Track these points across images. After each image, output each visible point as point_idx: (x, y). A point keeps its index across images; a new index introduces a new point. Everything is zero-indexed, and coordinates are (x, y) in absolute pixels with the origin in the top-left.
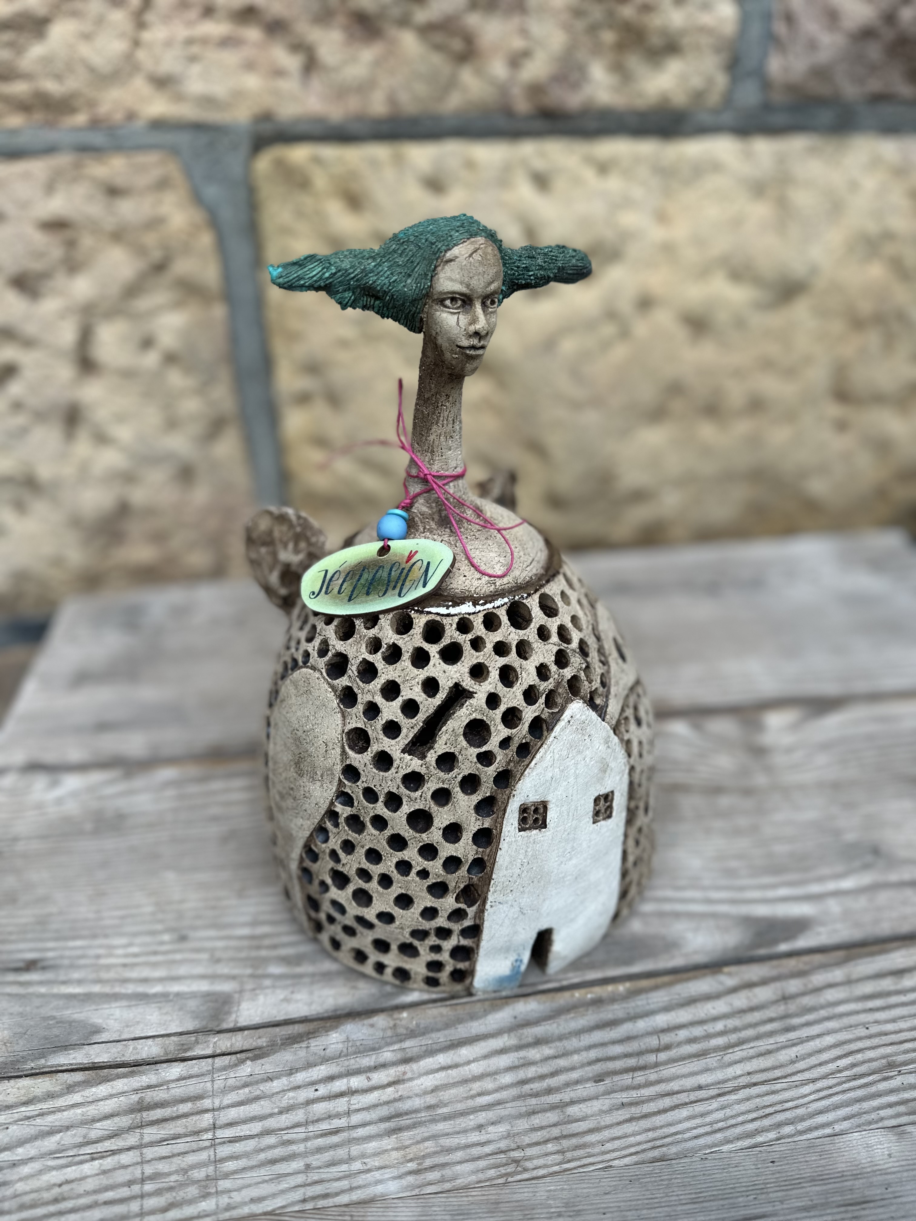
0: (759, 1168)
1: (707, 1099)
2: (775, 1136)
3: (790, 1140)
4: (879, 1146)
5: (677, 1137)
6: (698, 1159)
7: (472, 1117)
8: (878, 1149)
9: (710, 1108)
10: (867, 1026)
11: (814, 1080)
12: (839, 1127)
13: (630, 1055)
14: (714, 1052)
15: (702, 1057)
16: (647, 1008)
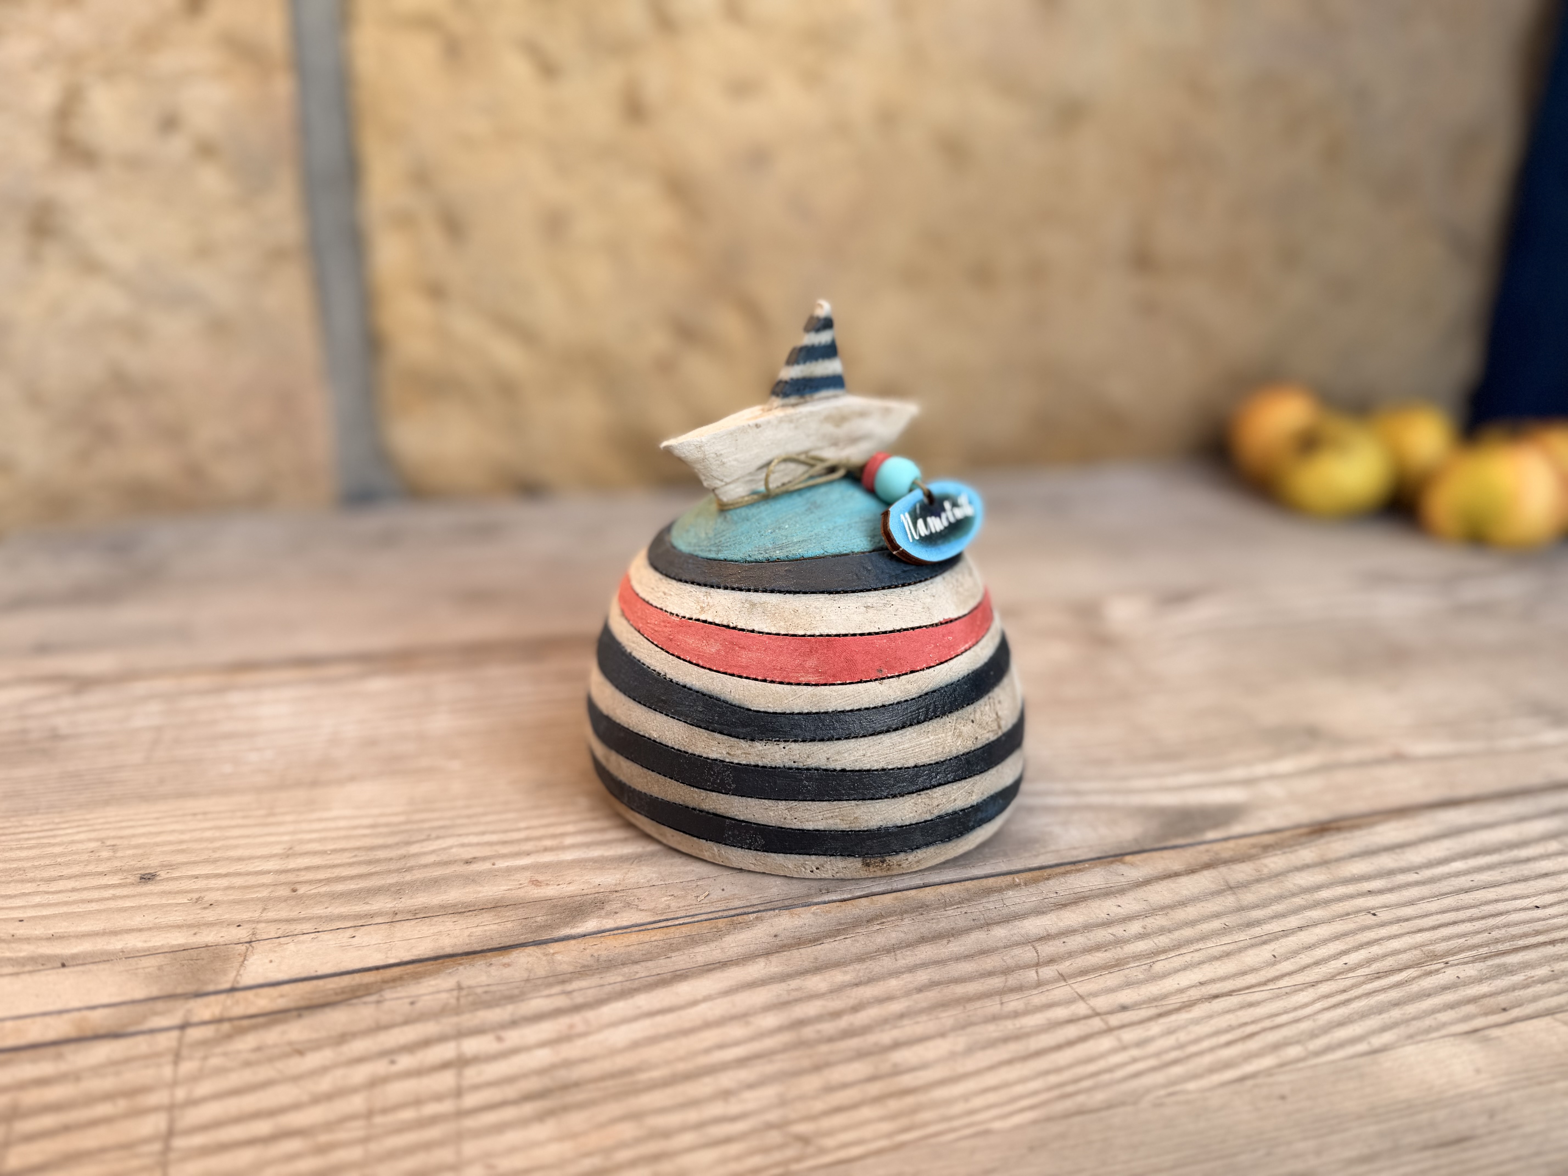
0: (1260, 1109)
2: (1276, 1062)
4: (1454, 1061)
7: (707, 1080)
8: (1453, 1064)
10: (1372, 912)
11: (1313, 984)
12: (1377, 1041)
13: (990, 974)
14: (1135, 961)
15: (1117, 968)
16: (1005, 911)
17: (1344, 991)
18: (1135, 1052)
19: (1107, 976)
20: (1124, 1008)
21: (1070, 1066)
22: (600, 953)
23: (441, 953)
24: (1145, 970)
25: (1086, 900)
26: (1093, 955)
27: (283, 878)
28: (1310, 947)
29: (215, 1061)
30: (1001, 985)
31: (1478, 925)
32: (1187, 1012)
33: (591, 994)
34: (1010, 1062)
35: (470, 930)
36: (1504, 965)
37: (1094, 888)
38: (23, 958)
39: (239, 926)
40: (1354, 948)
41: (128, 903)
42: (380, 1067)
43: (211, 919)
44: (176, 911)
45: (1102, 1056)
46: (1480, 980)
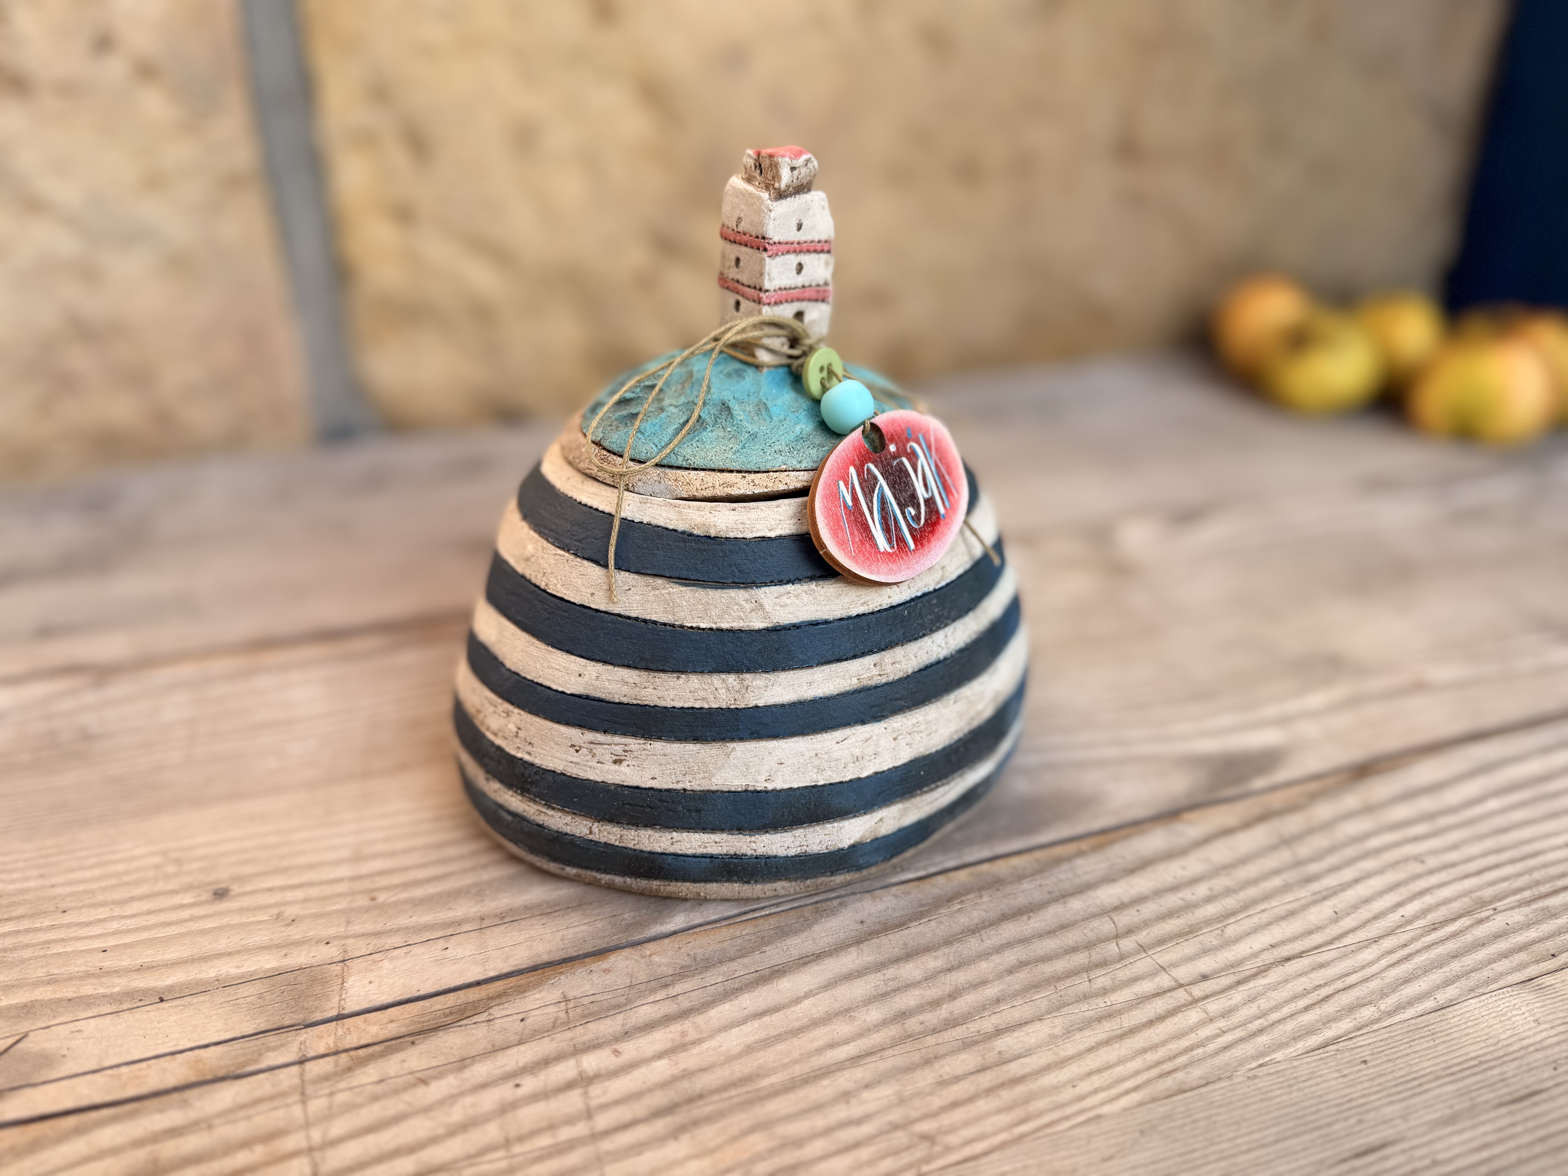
0: (1345, 1076)
1: (1223, 991)
2: (1352, 1025)
3: (1376, 1027)
4: (1515, 1012)
5: (1194, 1053)
6: (1240, 1079)
7: (825, 1082)
8: (1515, 1016)
9: (1233, 1002)
11: (1376, 939)
12: (1442, 997)
13: (1074, 950)
14: (1207, 925)
15: (1191, 936)
16: (1077, 881)
17: (1405, 945)
18: (1222, 1024)
19: (1184, 944)
20: (1205, 977)
21: (1164, 1043)
22: (695, 951)
23: (539, 961)
24: (1218, 935)
25: (1152, 864)
26: (1167, 922)
27: (359, 885)
28: (1367, 901)
29: (340, 1098)
30: (1086, 961)
31: (1519, 867)
32: (1263, 977)
33: (696, 998)
34: (1107, 1042)
35: (561, 933)
36: (1548, 908)
37: (1158, 850)
38: (118, 993)
39: (328, 943)
40: (1408, 899)
41: (209, 924)
42: (506, 1092)
43: (297, 937)
44: (259, 930)
45: (1192, 1029)
46: (1528, 925)
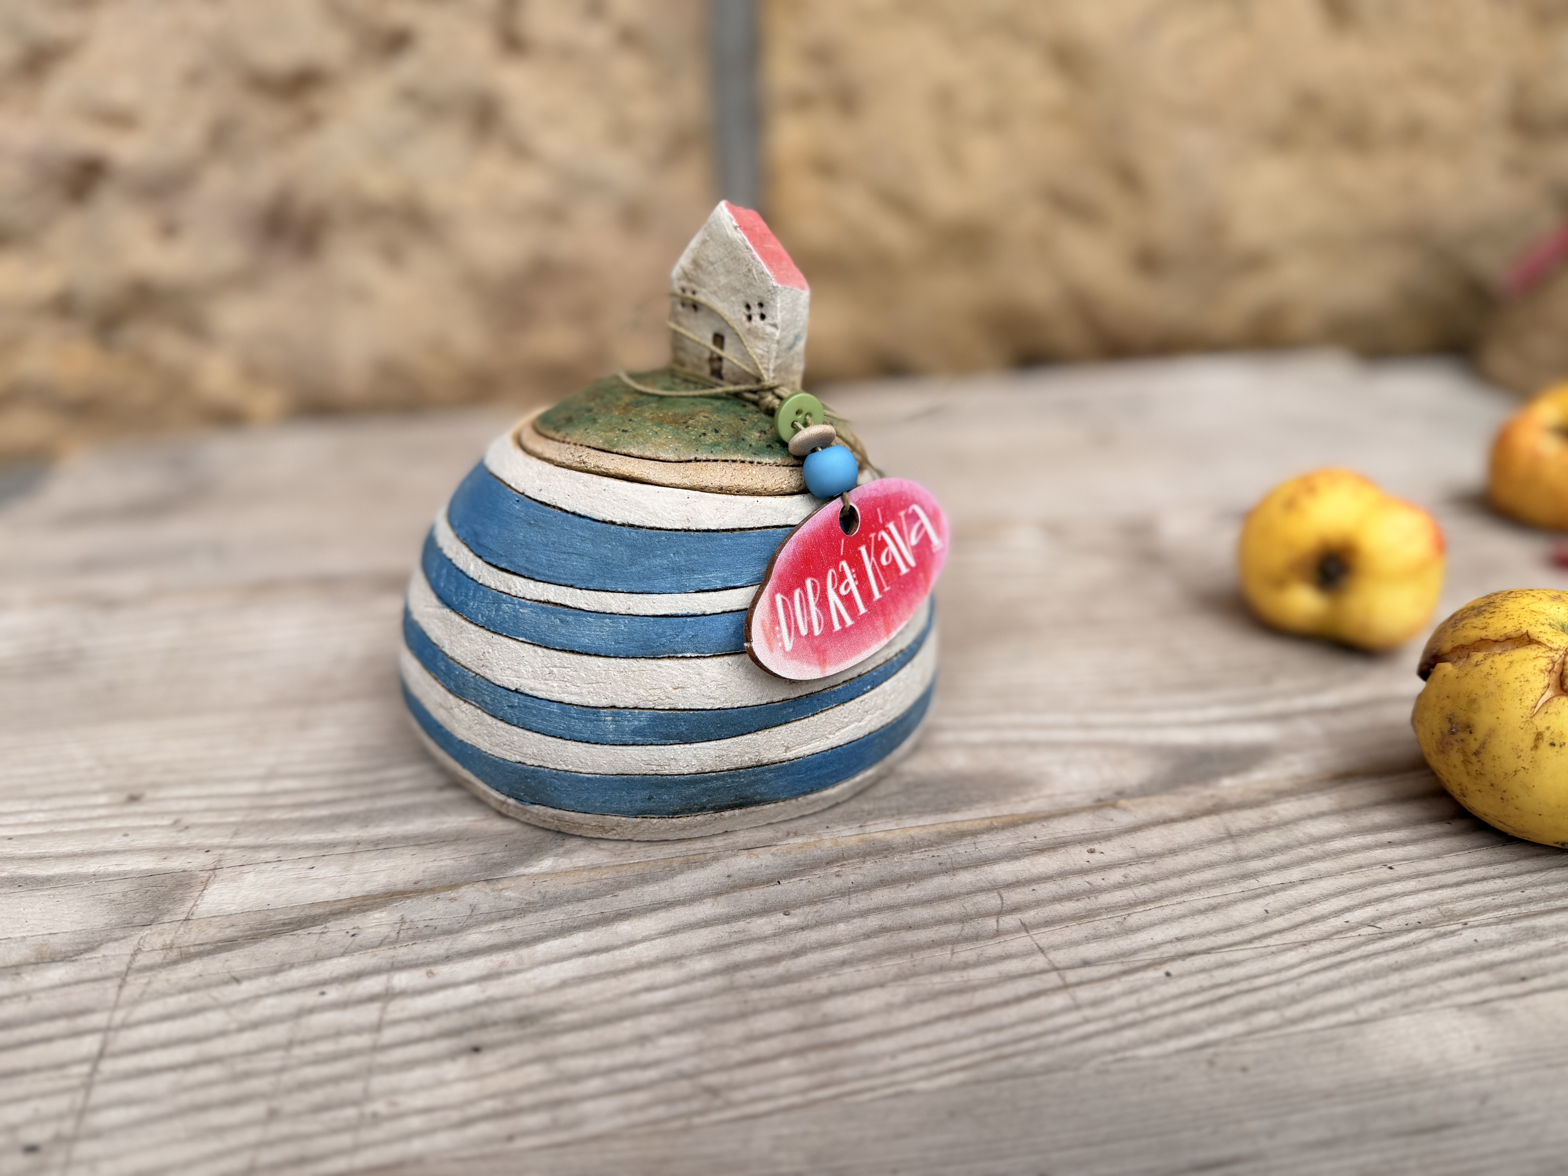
1: (1102, 980)
2: (1243, 1029)
3: (1273, 1033)
5: (1044, 1039)
6: (1087, 1072)
9: (1109, 991)
10: (1389, 865)
11: (1305, 943)
13: (947, 921)
14: (1108, 912)
15: (1087, 920)
16: (976, 855)
17: (1338, 953)
18: (1089, 1013)
19: (1074, 928)
20: (1086, 963)
22: (548, 890)
25: (1065, 846)
26: (1063, 904)
28: (1308, 903)
29: (157, 986)
30: (956, 934)
32: (1155, 969)
33: (530, 932)
34: (948, 1017)
35: (426, 864)
36: (1534, 928)
37: (1078, 833)
39: (208, 852)
40: (1360, 904)
41: (110, 824)
42: (309, 998)
43: (183, 843)
44: (153, 833)
45: (1051, 1015)
46: (1500, 944)
